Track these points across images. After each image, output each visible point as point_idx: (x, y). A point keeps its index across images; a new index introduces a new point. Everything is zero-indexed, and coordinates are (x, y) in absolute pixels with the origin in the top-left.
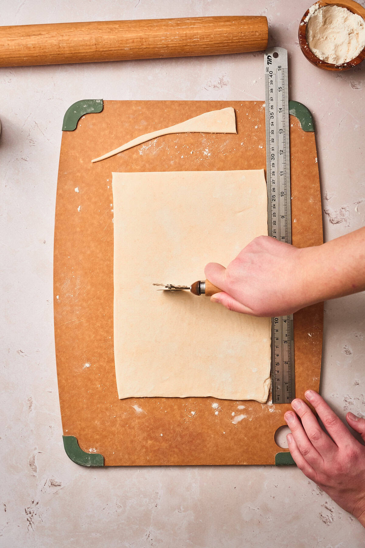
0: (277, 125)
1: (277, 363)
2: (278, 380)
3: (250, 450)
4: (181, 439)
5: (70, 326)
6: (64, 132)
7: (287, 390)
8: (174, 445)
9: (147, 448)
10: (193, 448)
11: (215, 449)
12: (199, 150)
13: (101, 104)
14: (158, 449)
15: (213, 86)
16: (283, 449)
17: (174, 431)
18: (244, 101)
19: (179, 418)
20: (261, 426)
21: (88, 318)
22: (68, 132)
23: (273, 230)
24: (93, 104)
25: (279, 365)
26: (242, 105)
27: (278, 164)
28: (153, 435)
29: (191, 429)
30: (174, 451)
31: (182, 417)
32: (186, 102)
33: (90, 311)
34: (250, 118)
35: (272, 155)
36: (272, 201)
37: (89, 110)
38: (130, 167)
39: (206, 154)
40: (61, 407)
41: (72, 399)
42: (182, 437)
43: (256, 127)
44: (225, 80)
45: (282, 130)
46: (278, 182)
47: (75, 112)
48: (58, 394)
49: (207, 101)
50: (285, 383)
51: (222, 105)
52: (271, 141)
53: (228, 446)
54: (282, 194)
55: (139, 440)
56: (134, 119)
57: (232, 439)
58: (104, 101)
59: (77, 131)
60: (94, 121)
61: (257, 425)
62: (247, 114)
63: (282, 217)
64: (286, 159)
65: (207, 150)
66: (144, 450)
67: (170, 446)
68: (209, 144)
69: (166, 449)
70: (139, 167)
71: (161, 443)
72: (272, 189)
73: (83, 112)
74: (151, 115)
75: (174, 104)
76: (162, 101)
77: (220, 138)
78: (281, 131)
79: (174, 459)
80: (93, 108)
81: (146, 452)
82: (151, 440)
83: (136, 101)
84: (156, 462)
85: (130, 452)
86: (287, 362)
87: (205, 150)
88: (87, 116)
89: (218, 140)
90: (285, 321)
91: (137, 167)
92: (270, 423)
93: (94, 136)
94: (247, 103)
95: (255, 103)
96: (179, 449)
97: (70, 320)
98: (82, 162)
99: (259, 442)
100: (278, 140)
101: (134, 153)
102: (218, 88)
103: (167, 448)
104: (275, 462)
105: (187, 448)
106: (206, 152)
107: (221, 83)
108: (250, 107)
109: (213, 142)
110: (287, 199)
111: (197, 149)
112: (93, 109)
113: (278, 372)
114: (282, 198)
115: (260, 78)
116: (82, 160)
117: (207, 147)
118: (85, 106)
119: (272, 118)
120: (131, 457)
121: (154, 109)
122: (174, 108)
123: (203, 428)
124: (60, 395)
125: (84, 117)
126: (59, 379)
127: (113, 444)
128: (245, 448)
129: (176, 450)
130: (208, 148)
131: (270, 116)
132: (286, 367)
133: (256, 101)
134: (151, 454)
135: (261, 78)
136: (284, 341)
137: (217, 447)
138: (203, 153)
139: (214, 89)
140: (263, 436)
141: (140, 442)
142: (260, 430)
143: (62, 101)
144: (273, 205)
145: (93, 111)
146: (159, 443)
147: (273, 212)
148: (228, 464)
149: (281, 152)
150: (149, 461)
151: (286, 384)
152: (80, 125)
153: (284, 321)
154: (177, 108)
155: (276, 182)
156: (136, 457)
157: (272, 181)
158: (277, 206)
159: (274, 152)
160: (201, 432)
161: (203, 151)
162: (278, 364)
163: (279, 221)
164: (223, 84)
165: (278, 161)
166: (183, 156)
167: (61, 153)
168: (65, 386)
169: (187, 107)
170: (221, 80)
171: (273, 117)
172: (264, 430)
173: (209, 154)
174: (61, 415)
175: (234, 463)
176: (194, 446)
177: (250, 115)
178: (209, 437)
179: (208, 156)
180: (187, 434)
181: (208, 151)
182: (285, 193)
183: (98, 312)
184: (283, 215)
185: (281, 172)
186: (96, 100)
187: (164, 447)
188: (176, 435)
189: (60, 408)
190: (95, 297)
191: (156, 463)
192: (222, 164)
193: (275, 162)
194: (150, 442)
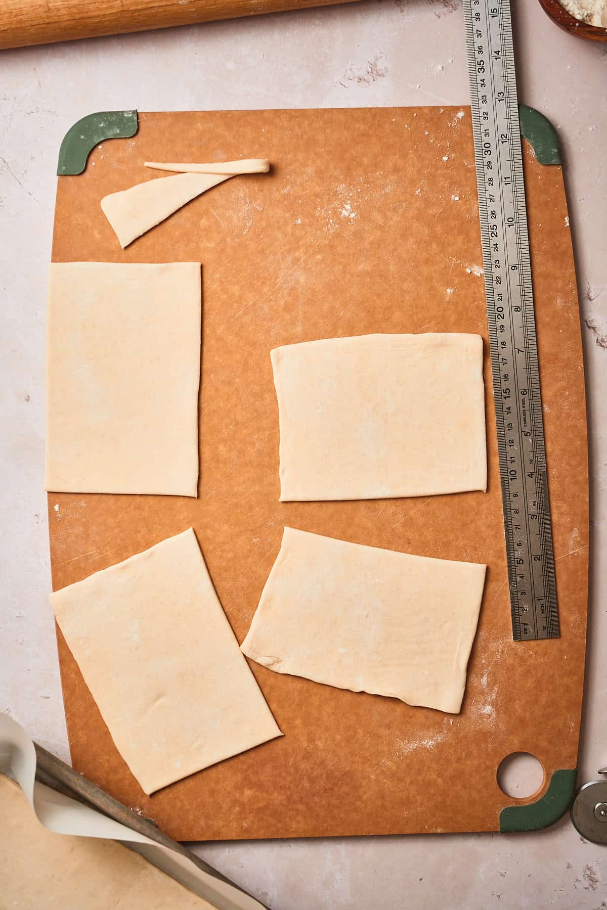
0: (493, 84)
1: (519, 559)
2: (523, 593)
3: (449, 803)
4: (310, 785)
5: (83, 565)
6: (61, 177)
7: (543, 613)
8: (295, 797)
9: (244, 805)
10: (335, 801)
11: (379, 803)
12: (333, 206)
13: (133, 121)
14: (266, 807)
15: (357, 79)
16: (514, 800)
17: (297, 770)
18: (420, 108)
19: (305, 744)
20: (469, 755)
21: (119, 548)
22: (68, 177)
23: (496, 295)
24: (118, 121)
25: (522, 564)
26: (415, 115)
27: (499, 161)
28: (254, 779)
29: (330, 765)
30: (297, 810)
31: (311, 740)
32: (302, 113)
33: (121, 535)
34: (432, 141)
35: (486, 145)
36: (491, 238)
37: (111, 133)
38: (194, 244)
39: (347, 214)
40: (68, 727)
41: (90, 712)
42: (312, 780)
43: (445, 158)
44: (380, 65)
45: (502, 94)
46: (502, 199)
47: (82, 137)
48: (62, 702)
49: (345, 108)
50: (536, 599)
51: (375, 115)
52: (482, 118)
53: (404, 797)
54: (511, 222)
55: (226, 790)
56: (201, 147)
57: (411, 783)
58: (140, 116)
59: (87, 175)
60: (121, 155)
61: (461, 754)
62: (427, 133)
63: (513, 268)
64: (514, 151)
65: (348, 207)
66: (237, 809)
67: (289, 798)
68: (351, 195)
69: (281, 807)
70: (213, 243)
71: (271, 794)
72: (489, 213)
73: (99, 137)
74: (234, 138)
75: (279, 117)
76: (255, 111)
77: (374, 182)
78: (501, 96)
79: (298, 825)
80: (119, 127)
81: (240, 812)
82: (251, 788)
83: (204, 111)
84: (262, 832)
85: (208, 813)
86: (538, 557)
87: (343, 208)
88: (107, 144)
89: (368, 186)
90: (531, 476)
91: (208, 245)
92: (487, 748)
93: (121, 184)
94: (426, 111)
95: (442, 110)
96: (307, 804)
97: (82, 554)
98: (98, 236)
99: (466, 788)
100: (495, 115)
101: (202, 217)
102: (367, 84)
103: (283, 803)
104: (499, 827)
105: (323, 802)
106: (347, 211)
107: (372, 72)
108: (432, 119)
109: (359, 190)
110: (521, 232)
111: (328, 205)
112: (118, 131)
113: (522, 577)
114: (511, 231)
115: (450, 61)
116: (99, 233)
117: (349, 200)
118: (102, 125)
119: (481, 72)
120: (211, 822)
121: (240, 127)
122: (281, 124)
123: (353, 762)
124: (66, 702)
125: (100, 147)
126: (64, 671)
127: (175, 798)
128: (439, 799)
129: (300, 807)
130: (349, 202)
131: (477, 68)
132: (538, 565)
133: (443, 107)
134: (251, 817)
135: (452, 61)
136: (530, 516)
137: (382, 798)
138: (341, 213)
139: (359, 83)
140: (474, 774)
141: (229, 793)
142: (468, 762)
143: (57, 115)
144: (494, 245)
145: (118, 134)
146: (267, 794)
147: (493, 260)
148: (407, 832)
149: (504, 138)
150: (247, 830)
151: (539, 600)
152: (92, 164)
153: (529, 475)
154: (286, 124)
155: (497, 198)
156: (221, 823)
157: (488, 196)
158: (500, 247)
159: (490, 139)
160: (350, 771)
161: (339, 208)
162: (521, 562)
163: (508, 275)
164: (378, 75)
165: (499, 155)
166: (300, 220)
167: (57, 220)
168: (76, 685)
169: (306, 122)
170: (373, 66)
171: (483, 70)
172: (476, 763)
173: (353, 215)
174: (70, 742)
175: (418, 831)
176: (337, 799)
177: (432, 136)
178: (366, 778)
179: (351, 218)
180: (322, 775)
181: (350, 208)
182: (516, 220)
183: (139, 536)
184: (515, 263)
185: (505, 178)
186: (123, 112)
187: (277, 802)
188: (300, 776)
189: (66, 729)
190: (132, 506)
191: (262, 834)
192: (379, 233)
193: (492, 158)
194: (249, 791)
